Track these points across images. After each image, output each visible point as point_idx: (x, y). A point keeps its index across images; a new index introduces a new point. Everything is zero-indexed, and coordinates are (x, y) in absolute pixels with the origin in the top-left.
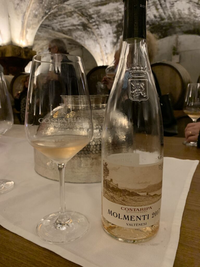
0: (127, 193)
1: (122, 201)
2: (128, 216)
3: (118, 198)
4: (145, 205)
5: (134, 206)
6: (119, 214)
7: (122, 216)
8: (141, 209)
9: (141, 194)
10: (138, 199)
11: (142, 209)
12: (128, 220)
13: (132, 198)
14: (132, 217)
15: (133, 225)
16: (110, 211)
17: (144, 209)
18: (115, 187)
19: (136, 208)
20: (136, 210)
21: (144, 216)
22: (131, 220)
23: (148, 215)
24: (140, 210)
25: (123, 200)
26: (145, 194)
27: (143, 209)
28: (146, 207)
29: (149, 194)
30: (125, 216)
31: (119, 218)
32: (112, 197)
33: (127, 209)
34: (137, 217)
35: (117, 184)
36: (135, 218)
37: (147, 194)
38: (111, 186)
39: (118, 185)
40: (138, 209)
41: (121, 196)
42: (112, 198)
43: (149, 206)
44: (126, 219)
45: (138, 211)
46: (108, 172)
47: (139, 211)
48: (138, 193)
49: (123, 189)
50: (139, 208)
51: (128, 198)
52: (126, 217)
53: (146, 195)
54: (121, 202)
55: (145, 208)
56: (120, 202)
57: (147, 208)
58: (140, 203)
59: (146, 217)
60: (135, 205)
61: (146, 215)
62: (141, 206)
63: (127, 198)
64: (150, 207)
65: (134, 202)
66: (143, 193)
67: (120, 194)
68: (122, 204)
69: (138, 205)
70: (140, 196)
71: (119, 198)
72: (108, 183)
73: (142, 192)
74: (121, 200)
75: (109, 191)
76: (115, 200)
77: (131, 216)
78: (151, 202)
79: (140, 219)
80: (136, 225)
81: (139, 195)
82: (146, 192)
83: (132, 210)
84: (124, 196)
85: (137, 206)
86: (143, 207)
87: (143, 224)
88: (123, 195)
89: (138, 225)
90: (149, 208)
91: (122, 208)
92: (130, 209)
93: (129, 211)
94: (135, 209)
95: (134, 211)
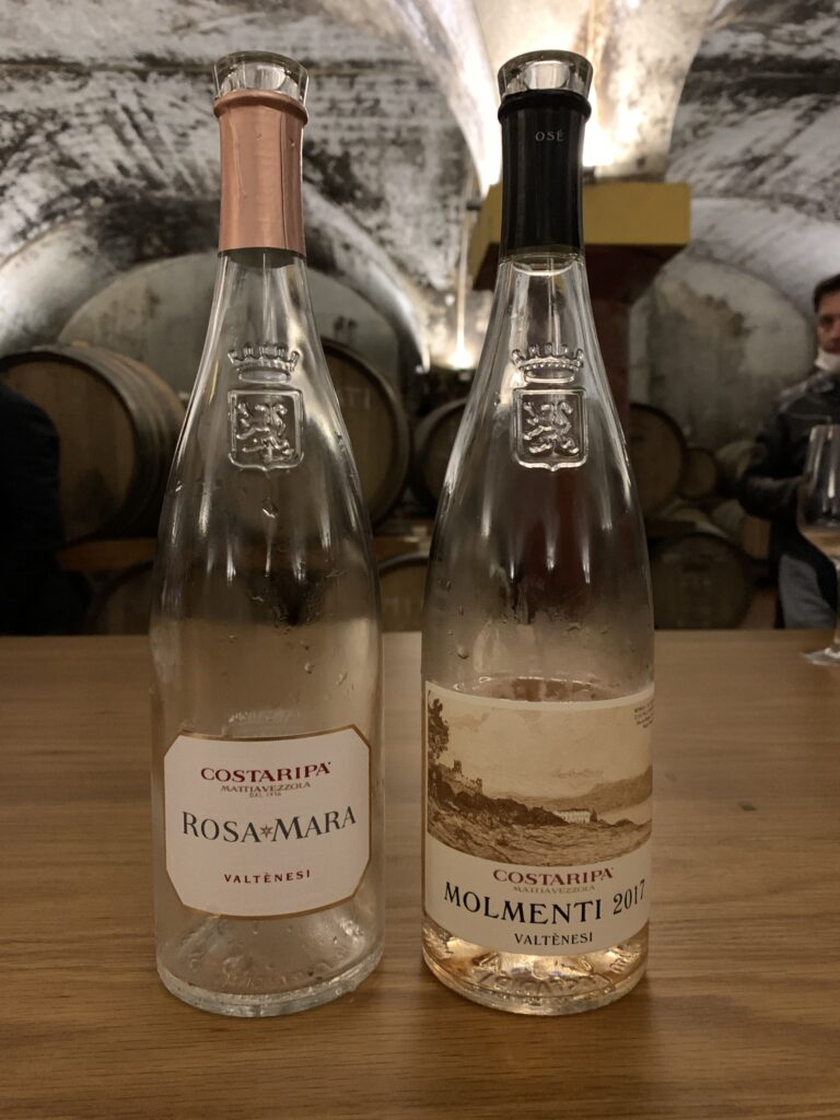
0: (515, 814)
1: (498, 848)
2: (520, 906)
3: (481, 834)
4: (585, 863)
5: (544, 865)
6: (487, 899)
7: (497, 907)
8: (569, 876)
9: (568, 816)
10: (559, 836)
11: (573, 877)
12: (522, 920)
13: (534, 833)
14: (537, 908)
15: (541, 940)
16: (453, 890)
17: (581, 879)
18: (472, 793)
19: (553, 871)
20: (549, 880)
21: (583, 905)
22: (533, 921)
23: (598, 902)
24: (565, 880)
25: (503, 843)
26: (584, 817)
27: (577, 876)
28: (589, 869)
29: (599, 818)
30: (507, 904)
31: (487, 914)
32: (460, 833)
33: (516, 878)
34: (556, 907)
35: (479, 782)
36: (548, 913)
37: (593, 819)
38: (456, 791)
39: (480, 785)
40: (557, 876)
41: (492, 827)
42: (460, 837)
43: (602, 866)
44: (512, 917)
45: (557, 885)
46: (446, 735)
47: (562, 883)
48: (556, 813)
49: (499, 800)
50: (563, 872)
51: (518, 835)
52: (514, 907)
53: (588, 820)
54: (495, 850)
55: (585, 875)
56: (491, 852)
57: (593, 873)
58: (565, 852)
59: (591, 910)
60: (547, 861)
61: (591, 903)
62: (570, 865)
63: (515, 835)
64: (607, 871)
65: (542, 851)
66: (576, 813)
67: (490, 819)
68: (498, 859)
69: (558, 861)
70: (565, 824)
71: (485, 836)
72: (443, 779)
73: (573, 810)
74: (493, 844)
75: (450, 807)
76: (470, 844)
77: (533, 906)
78: (609, 852)
79: (567, 918)
80: (550, 941)
81: (560, 822)
82: (588, 810)
83: (535, 882)
84: (507, 825)
85: (556, 865)
86: (579, 869)
87: (579, 939)
88: (501, 821)
89: (560, 939)
90: (600, 872)
91: (498, 875)
92: (528, 876)
93: (522, 885)
94: (545, 877)
95: (545, 883)
